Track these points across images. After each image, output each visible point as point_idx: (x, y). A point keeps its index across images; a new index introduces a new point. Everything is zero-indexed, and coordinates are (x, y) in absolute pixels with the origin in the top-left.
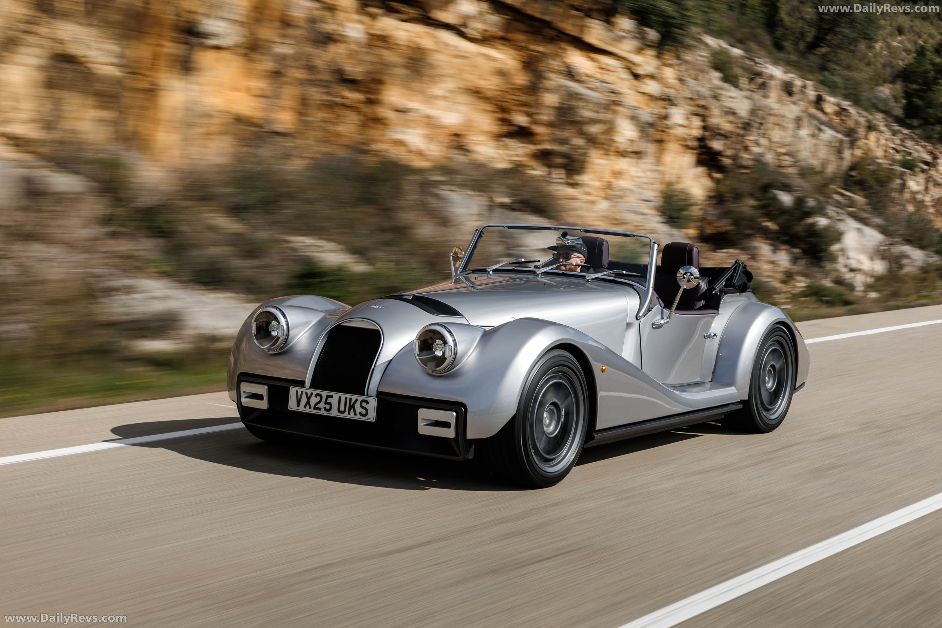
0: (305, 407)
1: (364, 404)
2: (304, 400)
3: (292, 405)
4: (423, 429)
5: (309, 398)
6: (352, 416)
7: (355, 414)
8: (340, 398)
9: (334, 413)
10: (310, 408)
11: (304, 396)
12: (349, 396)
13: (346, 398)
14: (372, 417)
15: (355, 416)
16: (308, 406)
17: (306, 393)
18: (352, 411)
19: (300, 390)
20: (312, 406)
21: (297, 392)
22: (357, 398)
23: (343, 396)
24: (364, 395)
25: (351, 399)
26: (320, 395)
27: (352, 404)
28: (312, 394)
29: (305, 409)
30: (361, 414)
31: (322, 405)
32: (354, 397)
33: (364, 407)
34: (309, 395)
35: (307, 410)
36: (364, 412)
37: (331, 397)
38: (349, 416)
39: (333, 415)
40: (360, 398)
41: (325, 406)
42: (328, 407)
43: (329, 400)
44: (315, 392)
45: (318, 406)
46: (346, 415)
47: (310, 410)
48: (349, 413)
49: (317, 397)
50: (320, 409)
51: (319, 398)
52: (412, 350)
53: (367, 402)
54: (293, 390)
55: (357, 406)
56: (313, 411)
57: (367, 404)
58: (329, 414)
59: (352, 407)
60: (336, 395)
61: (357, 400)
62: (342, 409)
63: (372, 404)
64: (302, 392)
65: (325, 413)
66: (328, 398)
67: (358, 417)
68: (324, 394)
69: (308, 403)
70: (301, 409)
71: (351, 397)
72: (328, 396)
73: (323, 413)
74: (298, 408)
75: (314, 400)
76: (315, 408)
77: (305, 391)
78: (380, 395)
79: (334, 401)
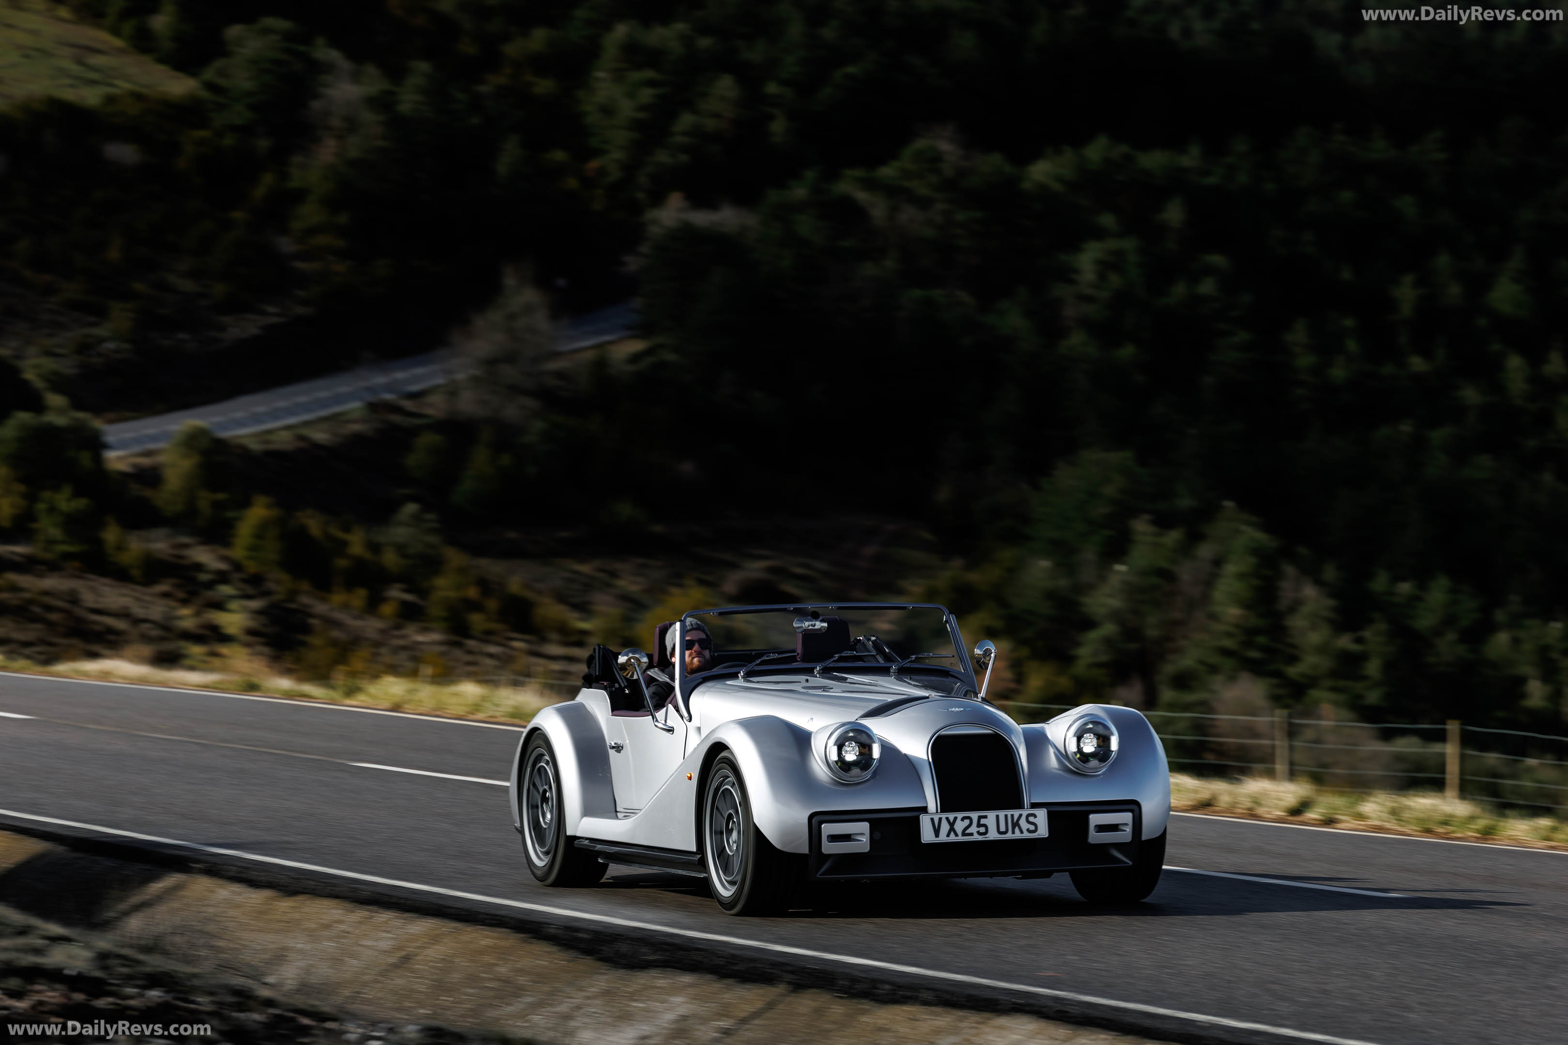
0: (948, 835)
1: (1031, 819)
2: (945, 827)
3: (927, 835)
4: (1094, 837)
5: (952, 824)
6: (1018, 835)
7: (1022, 832)
8: (997, 817)
9: (993, 835)
10: (956, 835)
11: (944, 822)
12: (1009, 813)
13: (1006, 816)
14: (1043, 831)
15: (1022, 835)
16: (952, 833)
17: (947, 819)
18: (1017, 830)
19: (936, 817)
20: (959, 832)
21: (932, 820)
22: (1021, 812)
23: (1002, 814)
24: (1024, 808)
25: (1012, 816)
26: (969, 818)
27: (1015, 819)
28: (956, 818)
29: (948, 838)
30: (1029, 831)
31: (973, 829)
32: (1016, 813)
33: (1032, 822)
34: (952, 822)
35: (952, 838)
36: (1032, 828)
37: (986, 817)
38: (1013, 835)
39: (992, 839)
40: (1025, 813)
41: (978, 829)
42: (982, 830)
43: (983, 821)
44: (960, 815)
45: (967, 832)
46: (1009, 836)
47: (957, 838)
48: (1013, 833)
49: (965, 820)
50: (972, 834)
51: (967, 822)
53: (1035, 816)
54: (924, 820)
55: (1023, 822)
56: (961, 838)
57: (1035, 818)
58: (986, 838)
59: (1016, 824)
60: (991, 815)
61: (1021, 815)
62: (1003, 829)
63: (1041, 817)
64: (940, 819)
65: (980, 838)
66: (982, 819)
67: (1026, 835)
68: (974, 815)
69: (952, 829)
70: (943, 838)
71: (1012, 813)
72: (980, 818)
73: (977, 837)
74: (937, 839)
75: (960, 826)
76: (964, 834)
77: (944, 816)
79: (990, 822)
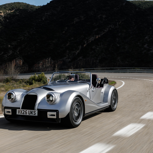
1: (35, 112)
2: (20, 112)
3: (17, 113)
4: (49, 117)
5: (21, 111)
6: (32, 115)
9: (28, 114)
12: (31, 110)
14: (37, 115)
19: (19, 110)
23: (30, 110)
31: (25, 113)
32: (32, 111)
35: (21, 114)
36: (35, 114)
40: (34, 111)
42: (26, 113)
43: (26, 112)
46: (30, 115)
52: (45, 99)
54: (17, 110)
55: (33, 112)
56: (22, 114)
59: (32, 113)
60: (28, 110)
62: (29, 113)
63: (37, 112)
65: (25, 115)
67: (33, 115)
68: (25, 110)
69: (21, 112)
70: (20, 114)
72: (26, 111)
75: (22, 112)
78: (38, 109)
79: (27, 112)
